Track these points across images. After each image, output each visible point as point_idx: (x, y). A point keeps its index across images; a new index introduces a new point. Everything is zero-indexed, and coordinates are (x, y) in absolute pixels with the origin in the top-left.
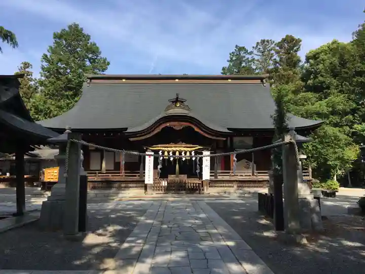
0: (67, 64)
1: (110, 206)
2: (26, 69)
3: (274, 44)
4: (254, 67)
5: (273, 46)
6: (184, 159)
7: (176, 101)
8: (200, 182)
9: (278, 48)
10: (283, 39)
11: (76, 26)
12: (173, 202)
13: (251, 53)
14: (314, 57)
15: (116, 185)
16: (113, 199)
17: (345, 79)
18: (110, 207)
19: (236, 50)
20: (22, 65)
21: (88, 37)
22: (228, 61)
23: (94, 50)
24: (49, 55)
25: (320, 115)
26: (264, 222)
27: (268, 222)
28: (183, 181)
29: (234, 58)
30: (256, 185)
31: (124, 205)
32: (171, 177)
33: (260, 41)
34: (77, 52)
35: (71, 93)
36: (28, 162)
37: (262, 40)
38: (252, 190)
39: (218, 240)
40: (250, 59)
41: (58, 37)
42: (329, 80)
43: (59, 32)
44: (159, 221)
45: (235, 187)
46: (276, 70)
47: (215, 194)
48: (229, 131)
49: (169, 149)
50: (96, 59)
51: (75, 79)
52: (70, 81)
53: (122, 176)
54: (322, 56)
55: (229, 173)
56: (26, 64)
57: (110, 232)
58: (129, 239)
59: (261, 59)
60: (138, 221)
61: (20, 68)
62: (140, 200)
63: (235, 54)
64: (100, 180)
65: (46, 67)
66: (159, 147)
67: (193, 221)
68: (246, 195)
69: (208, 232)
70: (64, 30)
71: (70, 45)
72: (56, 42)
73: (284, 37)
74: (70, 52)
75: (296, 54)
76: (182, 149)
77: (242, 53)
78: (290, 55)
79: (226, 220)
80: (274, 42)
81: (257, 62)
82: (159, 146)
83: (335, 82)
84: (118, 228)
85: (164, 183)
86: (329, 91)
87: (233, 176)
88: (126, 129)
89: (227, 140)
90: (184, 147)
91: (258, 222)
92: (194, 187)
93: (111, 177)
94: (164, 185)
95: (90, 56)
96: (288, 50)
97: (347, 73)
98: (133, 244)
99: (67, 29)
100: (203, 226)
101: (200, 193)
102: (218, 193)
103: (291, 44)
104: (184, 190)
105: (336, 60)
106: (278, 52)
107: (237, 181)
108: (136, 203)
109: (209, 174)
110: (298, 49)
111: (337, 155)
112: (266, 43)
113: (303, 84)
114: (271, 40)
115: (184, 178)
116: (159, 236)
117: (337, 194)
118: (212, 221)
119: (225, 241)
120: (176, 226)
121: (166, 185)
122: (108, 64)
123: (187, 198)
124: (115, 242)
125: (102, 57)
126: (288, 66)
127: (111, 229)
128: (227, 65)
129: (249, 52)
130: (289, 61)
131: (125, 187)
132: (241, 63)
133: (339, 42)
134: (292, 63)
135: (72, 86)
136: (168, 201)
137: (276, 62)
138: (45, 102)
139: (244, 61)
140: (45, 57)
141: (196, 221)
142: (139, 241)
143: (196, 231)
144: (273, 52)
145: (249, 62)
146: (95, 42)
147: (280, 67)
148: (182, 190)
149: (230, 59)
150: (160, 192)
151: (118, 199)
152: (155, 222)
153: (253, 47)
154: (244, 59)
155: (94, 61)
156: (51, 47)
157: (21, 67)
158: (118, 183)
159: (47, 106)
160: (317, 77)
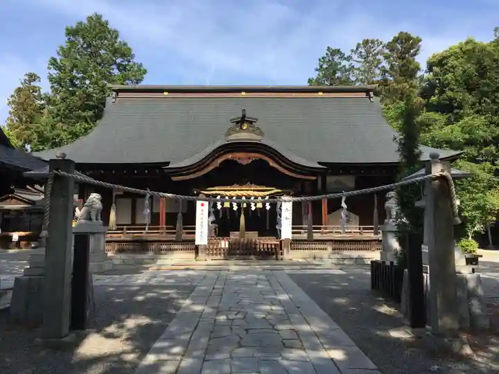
0: (85, 72)
1: (141, 279)
2: (32, 83)
3: (381, 46)
4: (353, 79)
5: (380, 47)
6: (253, 208)
7: (242, 120)
8: (278, 243)
9: (387, 51)
10: (395, 37)
11: (99, 17)
12: (237, 273)
13: (349, 58)
14: (439, 63)
15: (154, 246)
16: (148, 268)
17: (485, 94)
18: (139, 281)
19: (327, 54)
20: (27, 78)
21: (115, 34)
22: (317, 70)
23: (125, 53)
24: (58, 59)
25: (450, 144)
26: (385, 309)
27: (393, 310)
28: (251, 240)
29: (325, 66)
30: (361, 246)
31: (162, 279)
32: (234, 236)
33: (361, 42)
34: (100, 55)
35: (90, 113)
36: (27, 213)
37: (364, 40)
38: (355, 254)
39: (315, 348)
40: (347, 67)
41: (72, 33)
42: (461, 95)
43: (74, 27)
44: (213, 308)
45: (330, 249)
46: (385, 82)
47: (300, 260)
48: (321, 166)
49: (232, 193)
50: (128, 65)
51: (96, 94)
52: (89, 96)
53: (162, 233)
54: (452, 62)
55: (320, 229)
56: (31, 77)
57: (129, 330)
58: (158, 345)
59: (363, 66)
60: (178, 308)
61: (23, 81)
62: (187, 269)
63: (327, 60)
64: (128, 239)
65: (55, 76)
66: (216, 190)
67: (268, 307)
68: (346, 262)
69: (294, 330)
70: (80, 23)
71: (89, 46)
72: (70, 41)
73: (397, 35)
74: (91, 55)
75: (414, 59)
76: (251, 193)
77: (336, 58)
78: (405, 61)
79: (322, 305)
80: (381, 43)
81: (358, 72)
82: (216, 188)
83: (470, 98)
84: (144, 321)
85: (224, 244)
86: (462, 111)
87: (326, 233)
88: (168, 163)
89: (317, 180)
90: (254, 190)
91: (375, 310)
92: (268, 249)
93: (145, 234)
94: (223, 246)
95: (119, 61)
96: (402, 53)
97: (488, 85)
98: (163, 357)
99: (85, 22)
100: (285, 318)
101: (277, 259)
102: (305, 259)
103: (405, 45)
104: (254, 254)
105: (471, 68)
106: (387, 57)
107: (332, 241)
108: (181, 274)
109: (291, 231)
110: (416, 52)
111: (475, 203)
112: (370, 44)
113: (424, 101)
114: (377, 40)
115: (253, 236)
116: (210, 339)
117: (480, 259)
118: (298, 308)
119: (326, 349)
120: (239, 316)
121: (227, 246)
122: (145, 72)
123: (258, 266)
124: (132, 351)
125: (136, 62)
126: (401, 76)
127: (131, 323)
128: (315, 75)
129: (346, 56)
130: (403, 69)
131: (166, 250)
132: (335, 73)
133: (476, 41)
134: (408, 71)
135: (91, 103)
136: (228, 270)
137: (384, 71)
138: (53, 127)
139: (339, 70)
140: (54, 62)
141: (274, 308)
142: (176, 350)
143: (273, 326)
144: (380, 57)
145: (346, 71)
146: (126, 41)
147: (391, 79)
148: (250, 254)
149: (318, 67)
150: (219, 257)
151: (155, 268)
152: (208, 310)
153: (352, 51)
154: (339, 67)
155: (125, 69)
156: (62, 48)
157: (25, 80)
158: (156, 244)
159: (55, 132)
160: (444, 92)
